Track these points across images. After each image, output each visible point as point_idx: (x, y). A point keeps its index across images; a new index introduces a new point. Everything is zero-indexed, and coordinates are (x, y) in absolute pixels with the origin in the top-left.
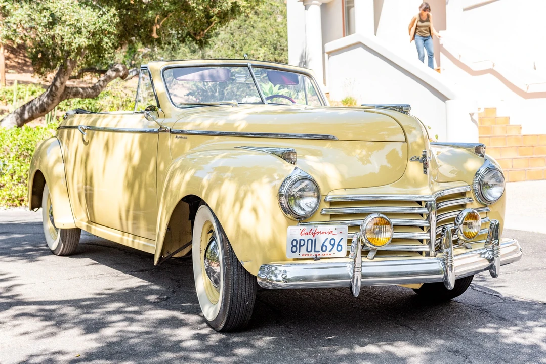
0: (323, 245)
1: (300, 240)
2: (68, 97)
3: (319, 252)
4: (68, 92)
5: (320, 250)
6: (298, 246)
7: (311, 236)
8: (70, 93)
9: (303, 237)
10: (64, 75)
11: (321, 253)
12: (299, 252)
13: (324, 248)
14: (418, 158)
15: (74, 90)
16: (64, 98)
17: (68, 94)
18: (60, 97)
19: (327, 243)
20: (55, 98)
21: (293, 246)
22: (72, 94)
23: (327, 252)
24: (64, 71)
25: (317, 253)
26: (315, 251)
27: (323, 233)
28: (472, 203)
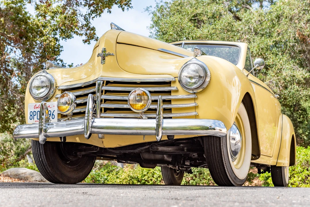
1: (34, 111)
6: (33, 115)
7: (39, 110)
12: (34, 119)
14: (100, 54)
21: (31, 115)
28: (177, 91)
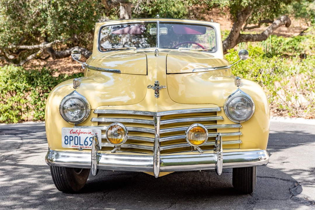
0: (85, 141)
1: (70, 136)
2: (242, 41)
3: (83, 145)
4: (242, 38)
5: (84, 144)
6: (69, 140)
7: (77, 135)
8: (244, 38)
9: (72, 135)
10: (238, 26)
11: (84, 146)
12: (70, 144)
13: (86, 143)
14: (152, 87)
15: (247, 36)
16: (239, 42)
17: (242, 39)
18: (236, 41)
19: (88, 140)
20: (232, 42)
21: (66, 140)
22: (245, 38)
23: (88, 146)
24: (238, 23)
25: (82, 146)
26: (80, 145)
27: (85, 133)
28: (222, 120)
